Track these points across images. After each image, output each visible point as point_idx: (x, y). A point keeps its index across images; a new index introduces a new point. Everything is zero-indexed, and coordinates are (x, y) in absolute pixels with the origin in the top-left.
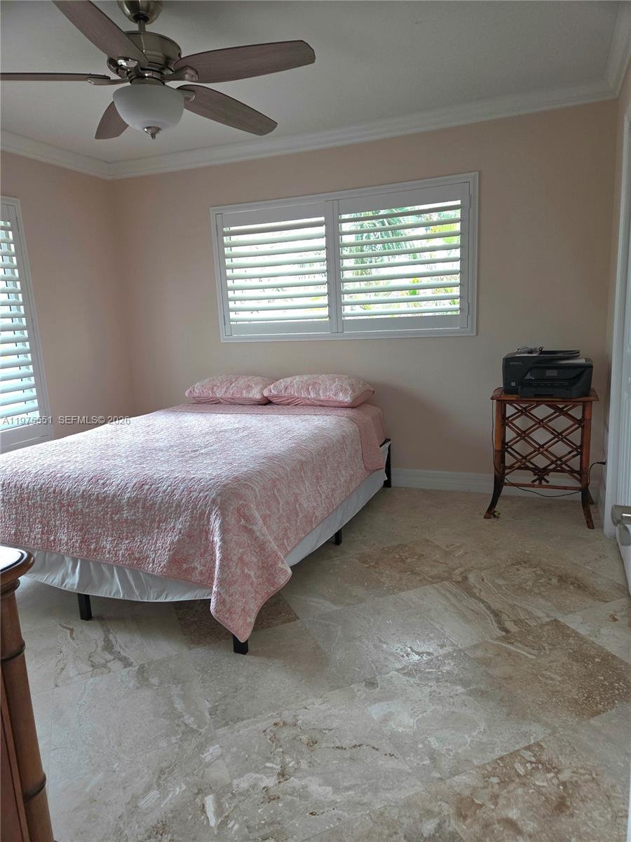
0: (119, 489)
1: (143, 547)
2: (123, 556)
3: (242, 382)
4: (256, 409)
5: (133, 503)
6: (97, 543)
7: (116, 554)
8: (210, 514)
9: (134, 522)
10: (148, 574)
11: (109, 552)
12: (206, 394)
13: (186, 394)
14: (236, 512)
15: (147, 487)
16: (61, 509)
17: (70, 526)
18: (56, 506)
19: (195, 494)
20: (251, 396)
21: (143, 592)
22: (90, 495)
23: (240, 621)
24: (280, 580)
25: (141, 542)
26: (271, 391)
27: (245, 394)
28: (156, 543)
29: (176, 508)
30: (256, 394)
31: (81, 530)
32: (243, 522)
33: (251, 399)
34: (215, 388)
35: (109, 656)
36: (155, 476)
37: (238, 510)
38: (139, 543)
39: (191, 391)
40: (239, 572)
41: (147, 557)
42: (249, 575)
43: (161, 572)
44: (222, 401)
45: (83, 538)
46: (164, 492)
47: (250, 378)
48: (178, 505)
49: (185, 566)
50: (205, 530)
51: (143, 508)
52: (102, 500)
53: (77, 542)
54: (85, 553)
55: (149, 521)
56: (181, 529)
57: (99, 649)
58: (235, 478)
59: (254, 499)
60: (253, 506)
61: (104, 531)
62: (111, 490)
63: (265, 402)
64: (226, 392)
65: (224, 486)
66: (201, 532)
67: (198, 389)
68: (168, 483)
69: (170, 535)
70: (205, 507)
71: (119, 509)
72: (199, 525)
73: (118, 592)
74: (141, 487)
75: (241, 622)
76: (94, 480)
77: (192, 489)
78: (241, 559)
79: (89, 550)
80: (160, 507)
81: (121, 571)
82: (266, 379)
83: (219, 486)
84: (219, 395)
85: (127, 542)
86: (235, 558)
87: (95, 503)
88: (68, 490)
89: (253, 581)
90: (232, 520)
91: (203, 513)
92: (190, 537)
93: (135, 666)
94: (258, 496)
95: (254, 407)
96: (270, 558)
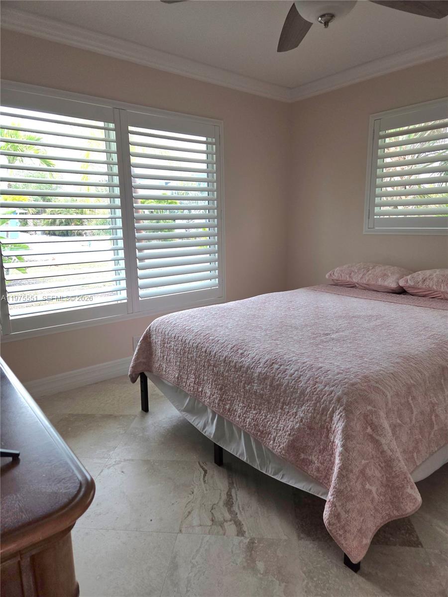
0: (253, 362)
1: (267, 422)
2: (250, 424)
3: (379, 270)
4: (390, 297)
5: (263, 378)
6: (231, 404)
7: (244, 420)
8: (333, 412)
9: (262, 395)
10: (269, 449)
11: (239, 417)
12: (343, 278)
13: (327, 276)
14: (362, 418)
15: (276, 366)
16: (208, 367)
17: (213, 383)
18: (206, 364)
19: (321, 387)
20: (386, 284)
21: (263, 464)
22: (230, 361)
23: (354, 542)
24: (407, 507)
25: (266, 416)
26: (407, 282)
27: (380, 282)
28: (278, 423)
29: (300, 395)
30: (391, 283)
31: (221, 389)
32: (369, 430)
33: (386, 287)
34: (353, 273)
35: (228, 515)
36: (286, 357)
37: (366, 416)
38: (264, 417)
39: (331, 275)
40: (359, 487)
41: (269, 434)
42: (371, 491)
43: (280, 452)
44: (357, 286)
45: (221, 397)
46: (291, 375)
47: (387, 267)
48: (303, 393)
49: (302, 456)
50: (327, 428)
51: (271, 386)
52: (238, 368)
53: (217, 398)
54: (222, 411)
55: (274, 399)
56: (302, 418)
57: (221, 503)
58: (365, 377)
59: (384, 406)
60: (382, 414)
61: (237, 396)
62: (247, 361)
63: (401, 291)
64: (362, 278)
65: (353, 385)
66: (322, 427)
67: (337, 273)
68: (296, 367)
69: (292, 419)
70: (330, 403)
71: (250, 381)
72: (320, 419)
73: (242, 454)
74: (272, 365)
75: (355, 544)
76: (235, 349)
77: (318, 380)
78: (363, 472)
79: (224, 409)
80: (286, 389)
81: (247, 436)
82: (403, 269)
83: (346, 383)
84: (355, 280)
85: (254, 412)
86: (356, 471)
87: (233, 370)
88: (216, 353)
89: (373, 498)
90: (357, 426)
91: (325, 410)
92: (310, 428)
93: (246, 538)
94: (390, 402)
95: (388, 294)
96: (397, 479)
